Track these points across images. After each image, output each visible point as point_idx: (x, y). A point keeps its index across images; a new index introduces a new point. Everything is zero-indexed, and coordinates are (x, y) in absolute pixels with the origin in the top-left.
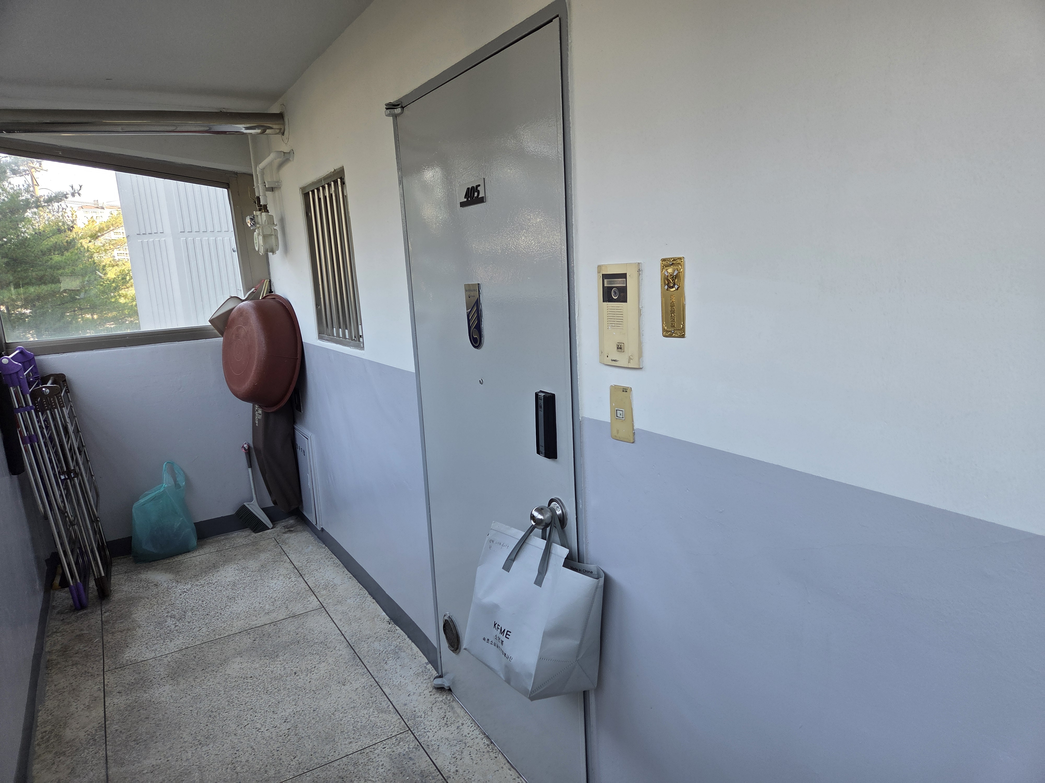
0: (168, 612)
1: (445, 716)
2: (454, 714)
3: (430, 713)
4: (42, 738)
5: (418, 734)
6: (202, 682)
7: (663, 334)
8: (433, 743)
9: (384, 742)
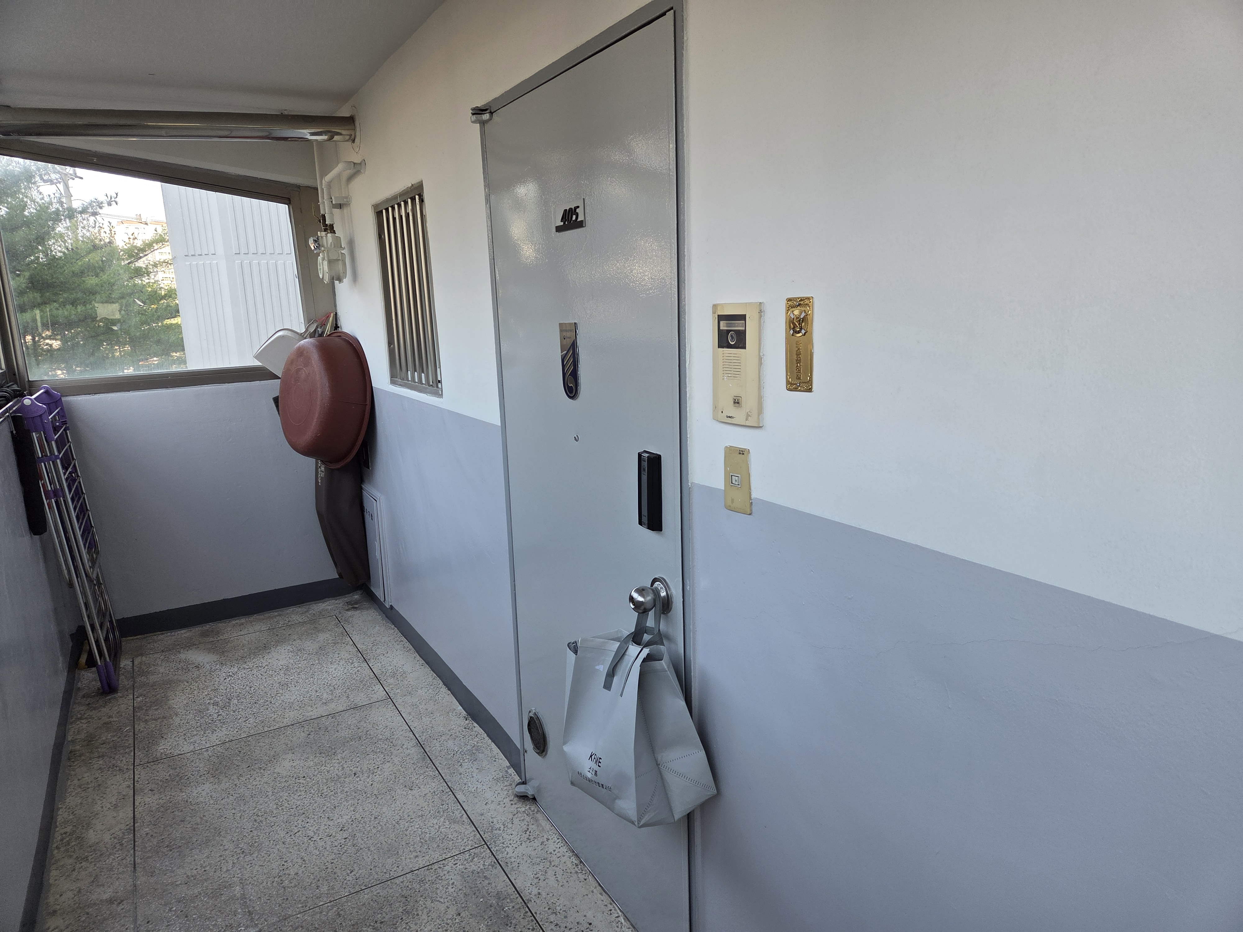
0: (210, 699)
1: (528, 829)
2: (538, 827)
3: (510, 825)
4: (62, 840)
5: (495, 849)
6: (248, 780)
7: (787, 387)
8: (513, 860)
9: (456, 858)
